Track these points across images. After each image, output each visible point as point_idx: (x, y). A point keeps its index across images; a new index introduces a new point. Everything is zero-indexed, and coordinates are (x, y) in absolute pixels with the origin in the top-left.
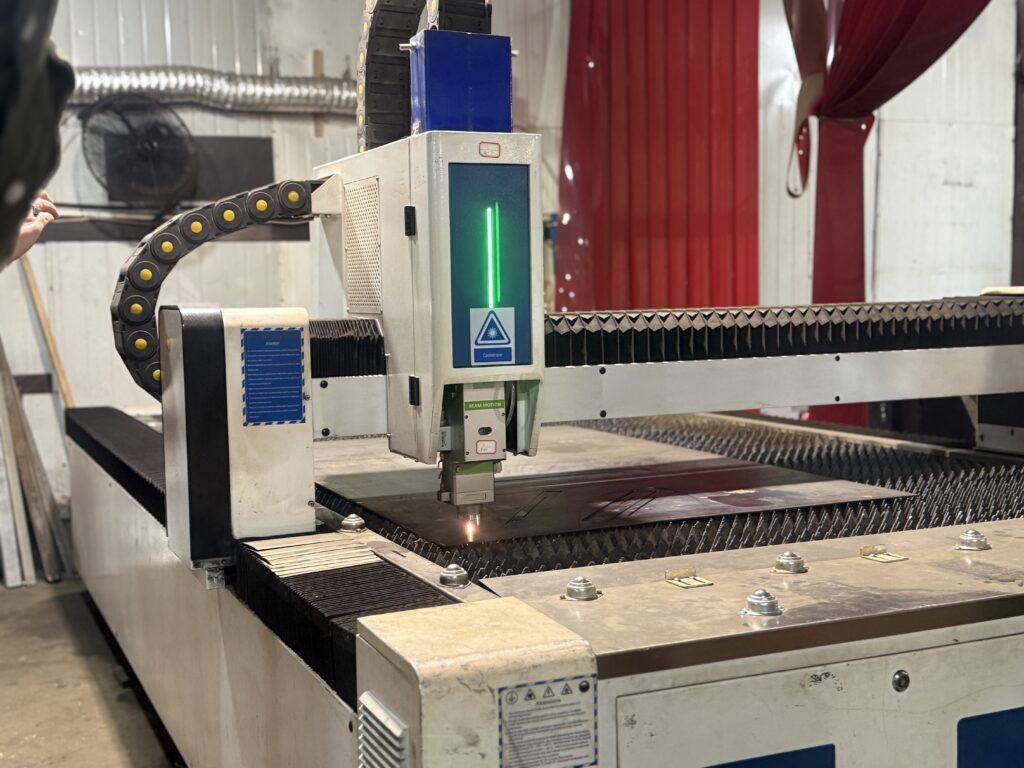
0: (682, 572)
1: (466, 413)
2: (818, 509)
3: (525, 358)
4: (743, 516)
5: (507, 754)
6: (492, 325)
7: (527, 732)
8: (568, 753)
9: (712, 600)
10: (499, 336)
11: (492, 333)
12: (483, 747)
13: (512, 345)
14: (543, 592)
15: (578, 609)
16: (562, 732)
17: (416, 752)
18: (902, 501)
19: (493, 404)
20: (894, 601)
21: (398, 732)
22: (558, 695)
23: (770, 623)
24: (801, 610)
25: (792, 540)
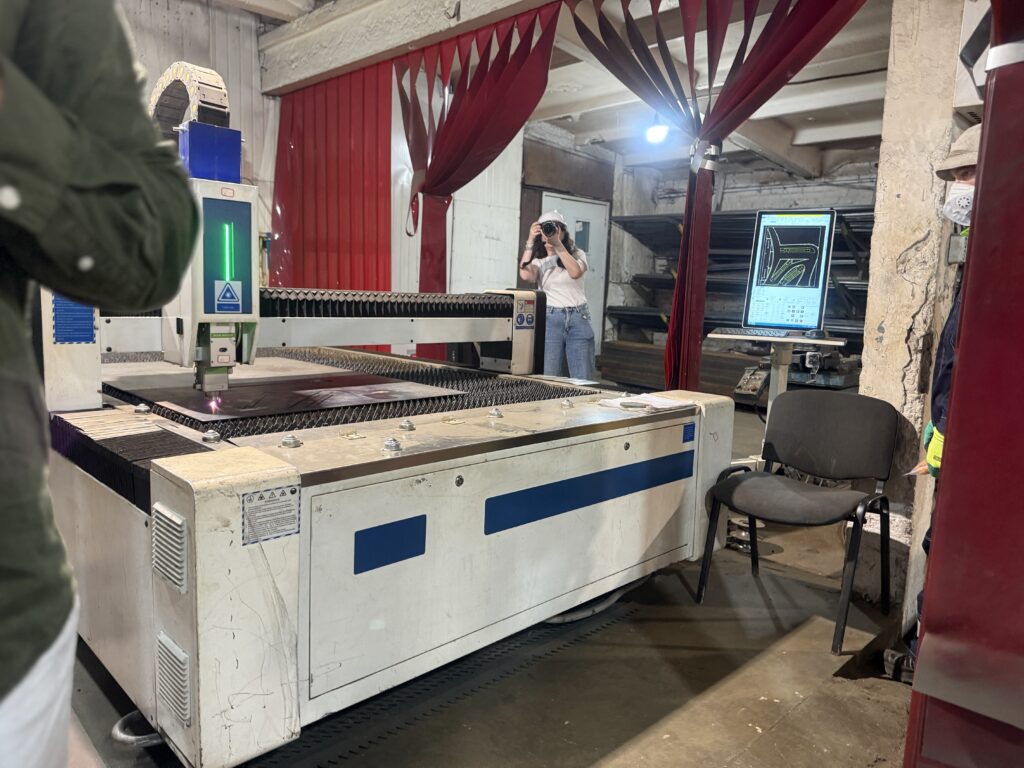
0: (349, 432)
1: (212, 339)
2: (421, 400)
3: (248, 310)
4: (382, 404)
5: (246, 531)
6: (228, 290)
7: (259, 518)
8: (283, 528)
9: (366, 444)
10: (232, 297)
11: (228, 295)
12: (232, 527)
13: (240, 303)
14: (266, 444)
15: (289, 452)
16: (279, 516)
17: (191, 532)
18: (463, 396)
19: (229, 335)
20: (457, 441)
21: (179, 523)
22: (278, 496)
23: (396, 454)
24: (412, 448)
25: (408, 415)
